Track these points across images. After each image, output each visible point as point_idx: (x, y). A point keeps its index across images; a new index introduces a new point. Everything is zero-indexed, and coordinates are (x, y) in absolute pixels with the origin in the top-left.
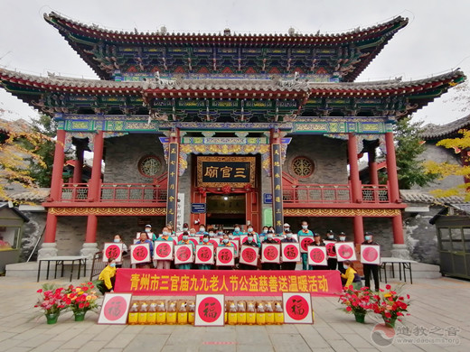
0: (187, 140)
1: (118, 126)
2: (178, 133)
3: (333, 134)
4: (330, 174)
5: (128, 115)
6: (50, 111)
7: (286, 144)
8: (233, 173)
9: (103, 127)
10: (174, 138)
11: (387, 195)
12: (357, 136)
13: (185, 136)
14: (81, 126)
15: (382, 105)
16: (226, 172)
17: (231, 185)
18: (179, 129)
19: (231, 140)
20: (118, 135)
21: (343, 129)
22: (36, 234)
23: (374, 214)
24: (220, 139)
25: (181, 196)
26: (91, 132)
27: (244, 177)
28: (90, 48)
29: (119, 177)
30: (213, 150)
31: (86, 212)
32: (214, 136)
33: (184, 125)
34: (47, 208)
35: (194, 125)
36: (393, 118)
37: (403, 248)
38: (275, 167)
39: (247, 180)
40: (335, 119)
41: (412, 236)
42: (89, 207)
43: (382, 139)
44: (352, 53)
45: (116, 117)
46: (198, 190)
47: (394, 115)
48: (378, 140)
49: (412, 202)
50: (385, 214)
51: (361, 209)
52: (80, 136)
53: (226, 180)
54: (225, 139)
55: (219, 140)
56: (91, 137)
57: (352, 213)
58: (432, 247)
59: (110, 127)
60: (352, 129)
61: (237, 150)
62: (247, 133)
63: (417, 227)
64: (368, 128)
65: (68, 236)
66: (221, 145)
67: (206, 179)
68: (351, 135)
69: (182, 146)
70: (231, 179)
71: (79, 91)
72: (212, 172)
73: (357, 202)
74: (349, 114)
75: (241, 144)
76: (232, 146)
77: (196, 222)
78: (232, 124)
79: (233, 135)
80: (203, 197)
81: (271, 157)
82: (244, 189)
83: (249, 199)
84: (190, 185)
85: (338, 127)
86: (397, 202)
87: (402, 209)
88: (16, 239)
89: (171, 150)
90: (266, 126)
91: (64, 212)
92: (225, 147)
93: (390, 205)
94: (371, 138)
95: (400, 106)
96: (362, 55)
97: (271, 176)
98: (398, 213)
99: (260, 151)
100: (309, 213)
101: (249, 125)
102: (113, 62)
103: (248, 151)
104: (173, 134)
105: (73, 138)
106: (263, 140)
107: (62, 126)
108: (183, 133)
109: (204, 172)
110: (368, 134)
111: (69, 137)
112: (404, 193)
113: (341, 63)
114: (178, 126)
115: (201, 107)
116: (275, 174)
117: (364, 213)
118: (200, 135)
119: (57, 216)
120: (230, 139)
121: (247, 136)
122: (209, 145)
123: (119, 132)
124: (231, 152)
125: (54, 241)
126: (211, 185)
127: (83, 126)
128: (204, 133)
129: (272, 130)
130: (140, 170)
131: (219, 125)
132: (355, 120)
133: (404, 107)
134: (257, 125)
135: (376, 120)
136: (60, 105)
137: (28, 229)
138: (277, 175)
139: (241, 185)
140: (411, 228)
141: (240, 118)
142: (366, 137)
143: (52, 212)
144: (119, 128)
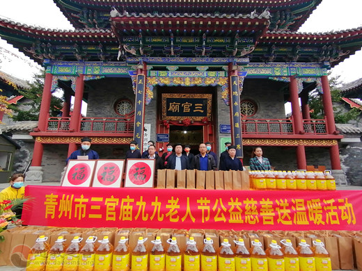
0: (153, 73)
1: (96, 71)
2: (145, 67)
3: (277, 77)
4: (270, 114)
5: (105, 61)
6: (40, 58)
7: (243, 77)
8: (192, 108)
9: (84, 71)
10: (141, 70)
11: (325, 128)
12: (297, 79)
13: (152, 70)
14: (65, 70)
15: (319, 53)
16: (187, 107)
17: (190, 119)
18: (146, 63)
19: (193, 74)
20: (96, 78)
21: (285, 73)
22: (27, 159)
23: (315, 143)
24: (183, 72)
25: (148, 126)
26: (74, 76)
27: (202, 111)
28: (77, 13)
29: (98, 116)
30: (177, 82)
31: (67, 141)
32: (177, 70)
33: (151, 60)
34: (35, 137)
35: (160, 60)
36: (328, 64)
37: (341, 173)
38: (234, 96)
39: (204, 114)
40: (279, 64)
41: (344, 163)
42: (70, 137)
43: (319, 81)
44: (288, 16)
45: (95, 63)
46: (162, 123)
47: (329, 61)
48: (315, 82)
49: (347, 133)
50: (324, 144)
51: (303, 139)
52: (65, 79)
53: (186, 114)
54: (187, 72)
55: (182, 74)
56: (74, 80)
57: (296, 143)
58: (360, 173)
59: (89, 71)
60: (293, 73)
61: (198, 82)
62: (207, 67)
63: (347, 156)
64: (308, 72)
65: (54, 161)
66: (184, 78)
67: (170, 113)
68: (293, 78)
69: (149, 78)
70: (191, 114)
71: (61, 36)
72: (174, 107)
73: (300, 133)
74: (291, 60)
75: (202, 77)
76: (194, 78)
77: (161, 149)
78: (194, 59)
79: (194, 69)
80: (167, 129)
81: (229, 88)
82: (201, 122)
83: (206, 131)
84: (155, 117)
85: (282, 72)
86: (335, 133)
87: (339, 140)
88: (8, 162)
89: (139, 81)
90: (225, 60)
91: (49, 141)
92: (187, 79)
93: (328, 136)
94: (310, 80)
95: (334, 53)
96: (296, 18)
97: (230, 105)
98: (335, 143)
99: (219, 83)
100: (258, 142)
101: (210, 60)
102: (95, 24)
103: (208, 82)
104: (141, 67)
105: (59, 81)
106: (222, 74)
107: (50, 70)
108: (149, 67)
109: (168, 107)
110: (307, 77)
111: (55, 79)
112: (339, 126)
113: (279, 25)
114: (145, 60)
115: (166, 43)
116: (234, 102)
117: (306, 143)
118: (165, 69)
119: (43, 144)
120: (192, 72)
121: (207, 70)
122: (173, 78)
123: (96, 75)
124: (192, 84)
125: (40, 165)
126: (174, 118)
127: (67, 70)
128: (168, 67)
129: (230, 65)
130: (115, 110)
131: (182, 60)
132: (296, 66)
133: (337, 54)
134: (216, 60)
135: (313, 66)
136: (48, 52)
137: (21, 156)
138: (236, 104)
139: (199, 119)
140: (343, 157)
141: (201, 53)
142: (305, 80)
143: (38, 140)
144: (97, 72)
